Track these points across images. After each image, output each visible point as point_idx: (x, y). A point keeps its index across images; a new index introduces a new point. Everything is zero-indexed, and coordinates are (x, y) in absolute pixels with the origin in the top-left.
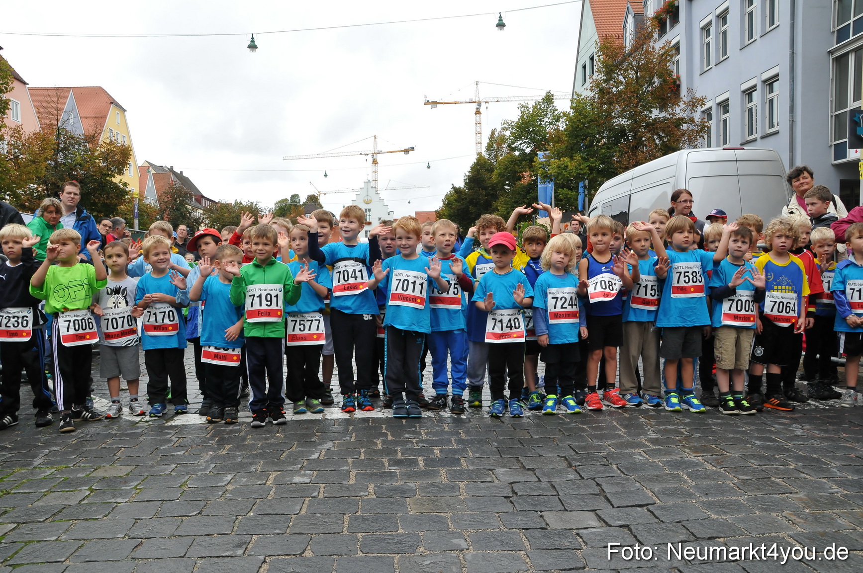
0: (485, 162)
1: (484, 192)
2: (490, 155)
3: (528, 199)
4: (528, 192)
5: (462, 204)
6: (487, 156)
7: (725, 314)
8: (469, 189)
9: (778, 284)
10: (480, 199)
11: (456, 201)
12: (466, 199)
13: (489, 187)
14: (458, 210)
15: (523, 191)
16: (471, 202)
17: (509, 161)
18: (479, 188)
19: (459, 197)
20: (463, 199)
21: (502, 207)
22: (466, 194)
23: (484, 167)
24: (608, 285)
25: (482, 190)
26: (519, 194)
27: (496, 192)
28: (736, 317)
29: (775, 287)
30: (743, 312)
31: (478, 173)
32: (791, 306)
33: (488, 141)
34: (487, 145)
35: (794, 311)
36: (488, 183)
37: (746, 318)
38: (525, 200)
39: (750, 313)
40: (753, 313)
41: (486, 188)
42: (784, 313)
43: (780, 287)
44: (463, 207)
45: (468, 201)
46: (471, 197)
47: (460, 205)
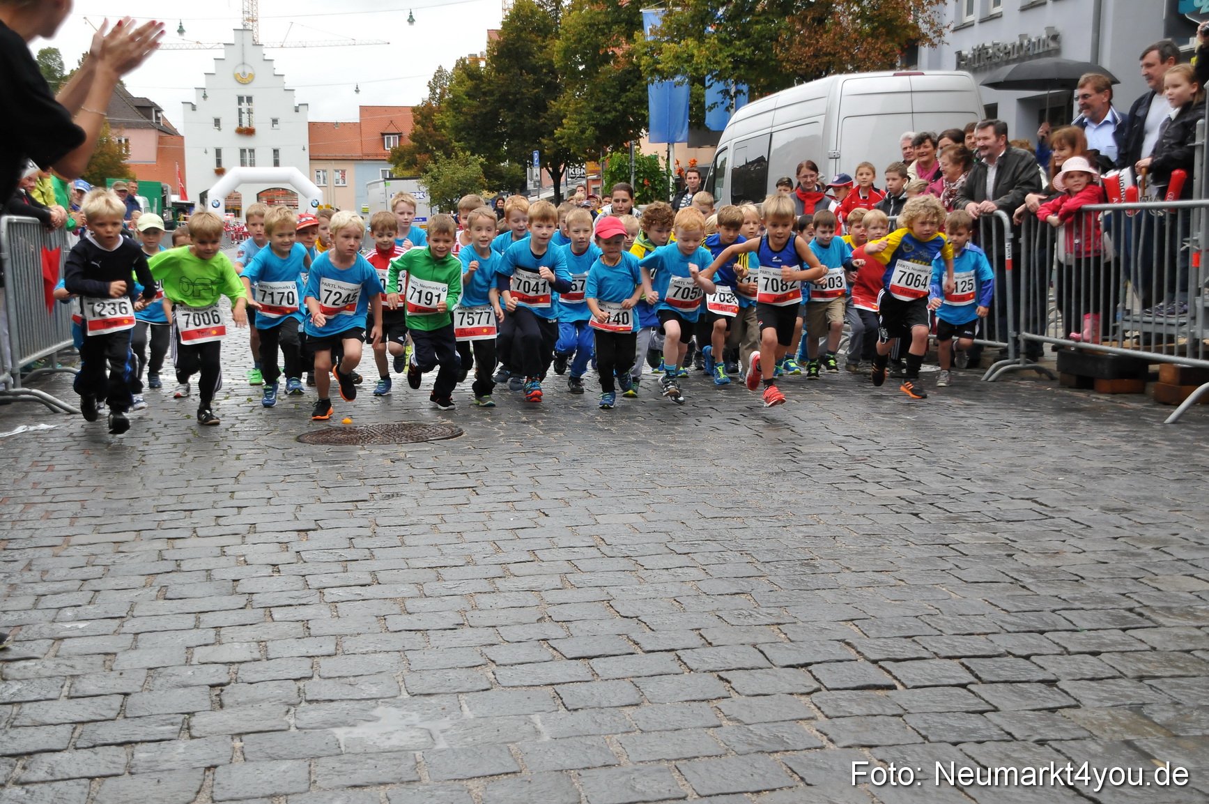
1: (530, 78)
3: (622, 103)
4: (623, 89)
5: (485, 102)
8: (498, 71)
10: (523, 94)
11: (468, 95)
12: (491, 93)
14: (475, 117)
15: (612, 87)
19: (476, 88)
20: (485, 94)
21: (570, 119)
22: (490, 82)
24: (780, 285)
26: (604, 92)
38: (616, 104)
44: (484, 111)
45: (495, 98)
46: (503, 89)
47: (478, 107)
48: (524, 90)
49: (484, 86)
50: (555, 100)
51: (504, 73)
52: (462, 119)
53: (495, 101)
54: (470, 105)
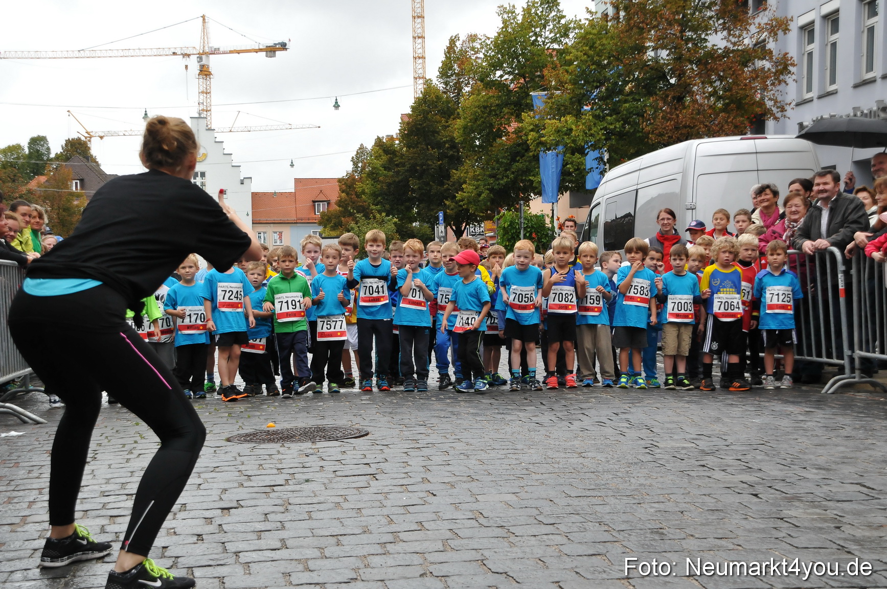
0: (437, 97)
1: (435, 152)
2: (446, 84)
5: (397, 174)
6: (441, 86)
7: (670, 314)
8: (409, 147)
9: (724, 287)
10: (429, 165)
11: (385, 168)
12: (403, 165)
13: (445, 142)
14: (389, 185)
16: (413, 170)
17: (479, 107)
18: (427, 145)
20: (397, 165)
22: (402, 155)
23: (436, 107)
25: (433, 148)
26: (498, 161)
27: (458, 151)
28: (677, 316)
29: (722, 290)
30: (683, 311)
31: (425, 118)
32: (735, 304)
33: (443, 58)
34: (441, 65)
35: (739, 308)
36: (443, 136)
37: (686, 316)
39: (688, 312)
40: (691, 312)
41: (439, 145)
42: (729, 311)
43: (725, 289)
44: (397, 180)
45: (406, 168)
46: (412, 161)
47: (392, 176)
48: (430, 163)
49: (397, 160)
50: (457, 170)
51: (414, 148)
52: (379, 186)
53: (407, 171)
54: (386, 176)
